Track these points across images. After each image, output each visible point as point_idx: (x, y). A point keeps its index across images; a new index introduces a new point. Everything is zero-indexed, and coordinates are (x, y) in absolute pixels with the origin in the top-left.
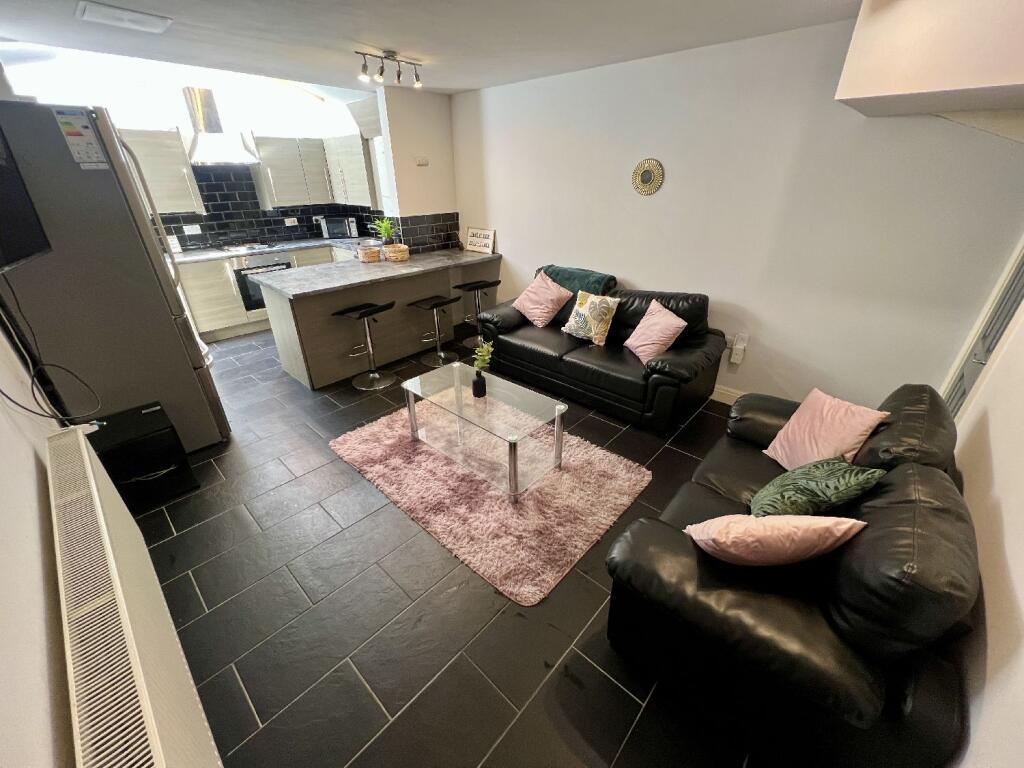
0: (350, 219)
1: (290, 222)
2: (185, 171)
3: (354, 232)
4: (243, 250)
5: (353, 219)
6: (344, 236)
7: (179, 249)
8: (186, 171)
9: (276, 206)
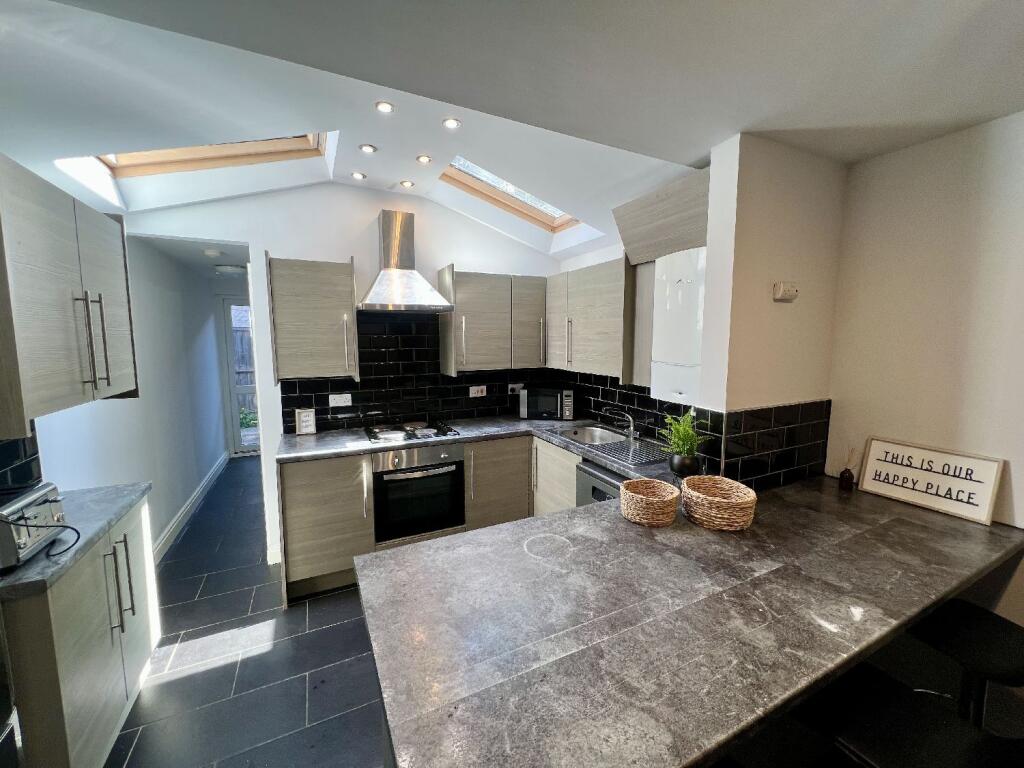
0: (565, 393)
1: (476, 391)
2: (345, 317)
3: (568, 413)
4: (397, 438)
5: (571, 393)
6: (552, 416)
7: (312, 429)
8: (348, 318)
9: (462, 368)
